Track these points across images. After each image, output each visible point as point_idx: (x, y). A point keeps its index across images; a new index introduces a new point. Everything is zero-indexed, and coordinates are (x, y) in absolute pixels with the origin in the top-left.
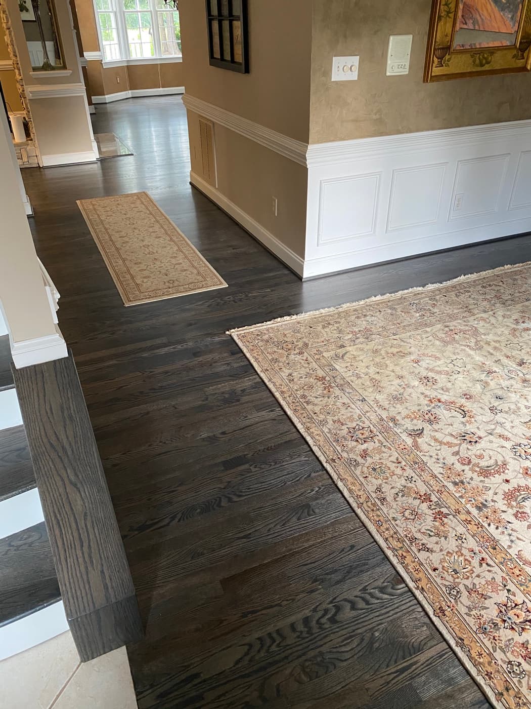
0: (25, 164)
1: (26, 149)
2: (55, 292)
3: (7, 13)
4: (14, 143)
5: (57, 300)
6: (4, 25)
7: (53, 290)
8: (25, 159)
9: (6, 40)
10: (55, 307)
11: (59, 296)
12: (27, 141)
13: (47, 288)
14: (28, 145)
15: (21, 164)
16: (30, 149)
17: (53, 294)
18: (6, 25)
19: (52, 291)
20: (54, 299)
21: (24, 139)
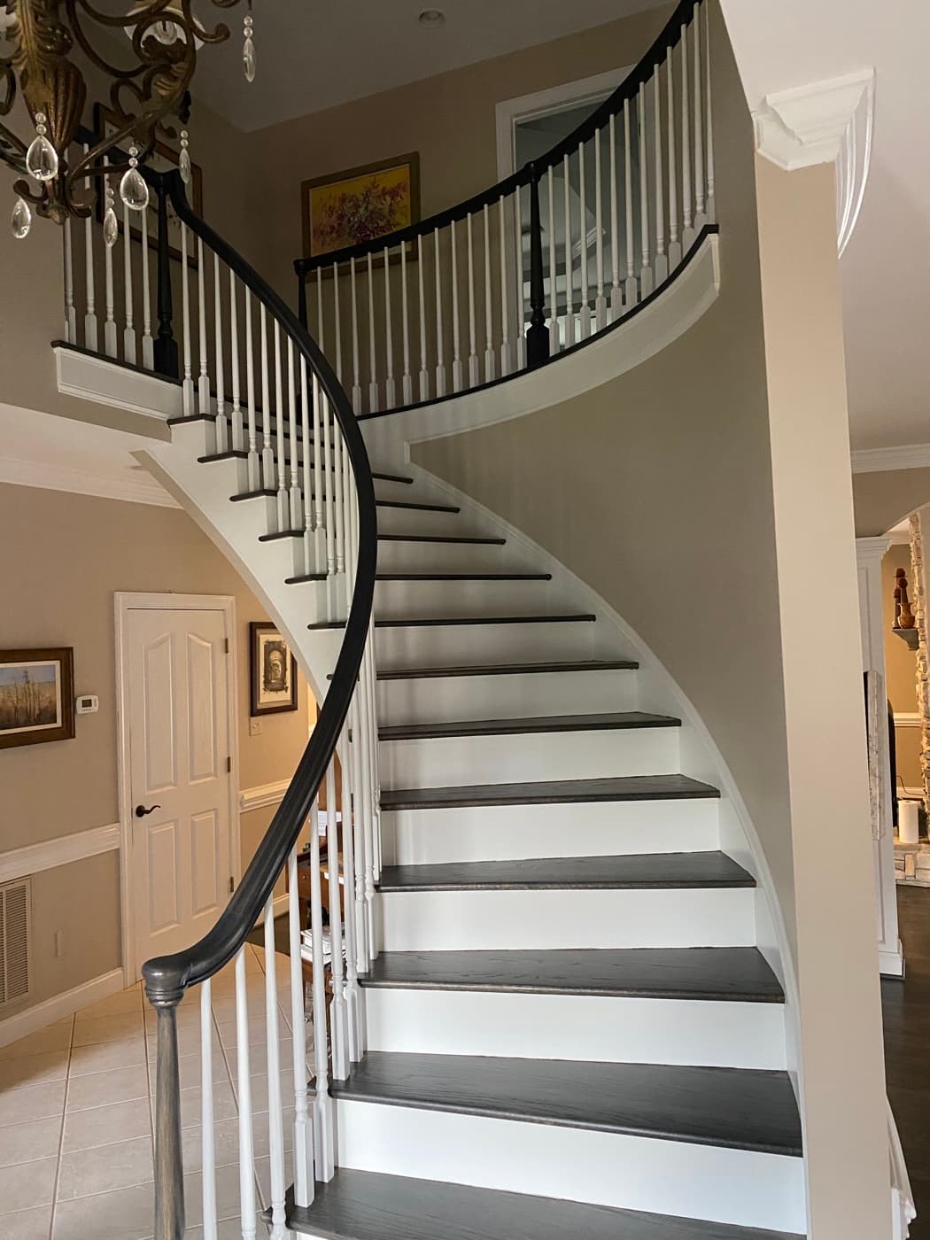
0: (907, 878)
1: (914, 856)
2: (908, 1203)
3: (927, 659)
4: (896, 842)
5: (909, 1221)
6: (919, 675)
7: (905, 1200)
8: (909, 871)
9: (917, 689)
10: (902, 1232)
11: (914, 1214)
12: (920, 842)
13: (895, 1193)
14: (919, 850)
15: (900, 878)
16: (921, 858)
17: (902, 1206)
18: (922, 675)
19: (902, 1198)
20: (903, 1217)
21: (915, 839)
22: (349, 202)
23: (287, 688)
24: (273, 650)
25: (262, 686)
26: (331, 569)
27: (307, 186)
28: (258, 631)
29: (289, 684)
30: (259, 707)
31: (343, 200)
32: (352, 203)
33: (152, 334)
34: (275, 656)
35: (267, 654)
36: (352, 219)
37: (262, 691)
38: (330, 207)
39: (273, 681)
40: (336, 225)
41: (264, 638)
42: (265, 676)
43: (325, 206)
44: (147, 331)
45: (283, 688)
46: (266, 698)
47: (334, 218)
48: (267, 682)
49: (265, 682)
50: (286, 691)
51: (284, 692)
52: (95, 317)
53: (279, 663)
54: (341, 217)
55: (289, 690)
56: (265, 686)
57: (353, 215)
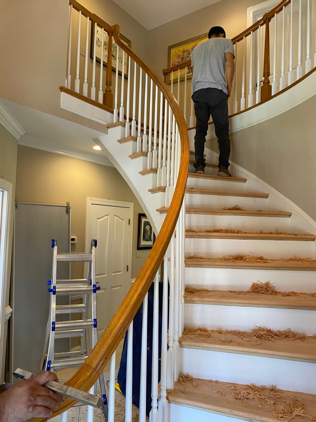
22: (186, 52)
23: (152, 240)
24: (147, 225)
25: (142, 238)
26: (168, 184)
27: (170, 48)
28: (142, 217)
29: (152, 239)
30: (140, 246)
31: (184, 52)
32: (187, 53)
33: (102, 90)
34: (148, 227)
35: (145, 226)
36: (187, 59)
37: (142, 240)
38: (179, 55)
39: (146, 237)
40: (180, 62)
41: (144, 220)
42: (143, 235)
43: (177, 55)
44: (101, 89)
45: (150, 240)
46: (143, 243)
47: (180, 59)
48: (144, 237)
49: (143, 237)
50: (151, 241)
51: (150, 241)
52: (79, 80)
53: (149, 230)
54: (182, 58)
55: (152, 241)
56: (143, 238)
57: (187, 57)
